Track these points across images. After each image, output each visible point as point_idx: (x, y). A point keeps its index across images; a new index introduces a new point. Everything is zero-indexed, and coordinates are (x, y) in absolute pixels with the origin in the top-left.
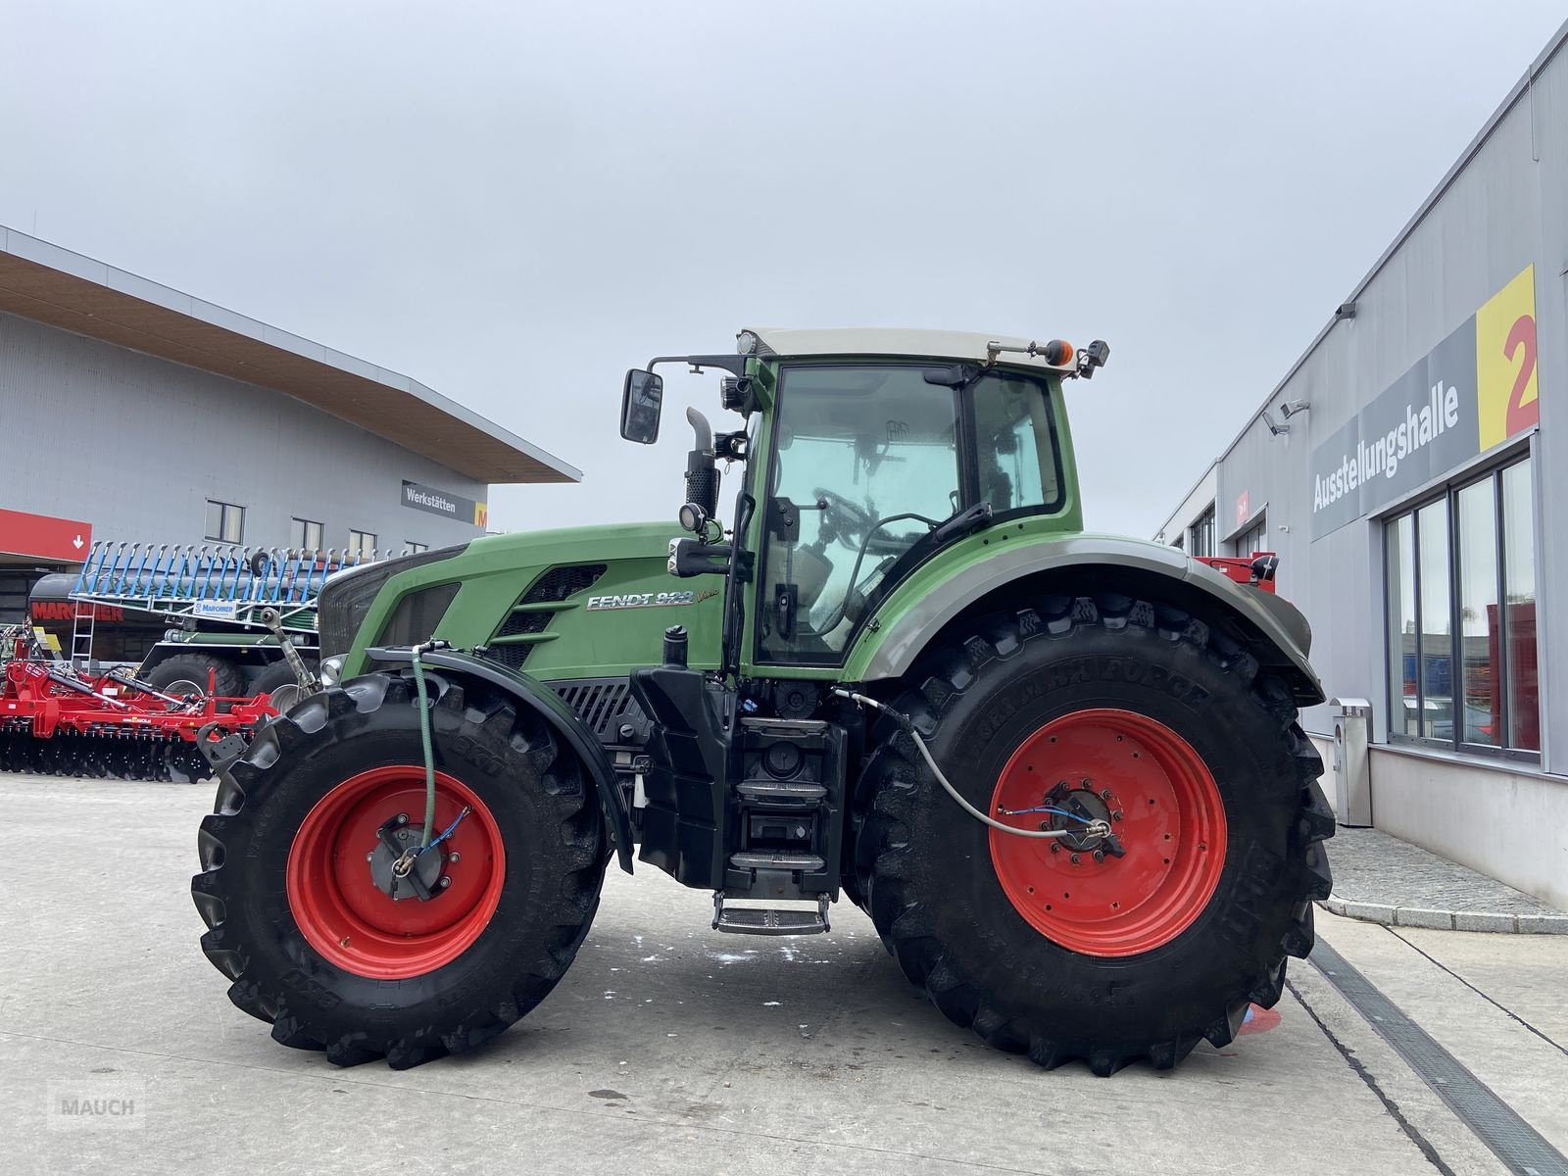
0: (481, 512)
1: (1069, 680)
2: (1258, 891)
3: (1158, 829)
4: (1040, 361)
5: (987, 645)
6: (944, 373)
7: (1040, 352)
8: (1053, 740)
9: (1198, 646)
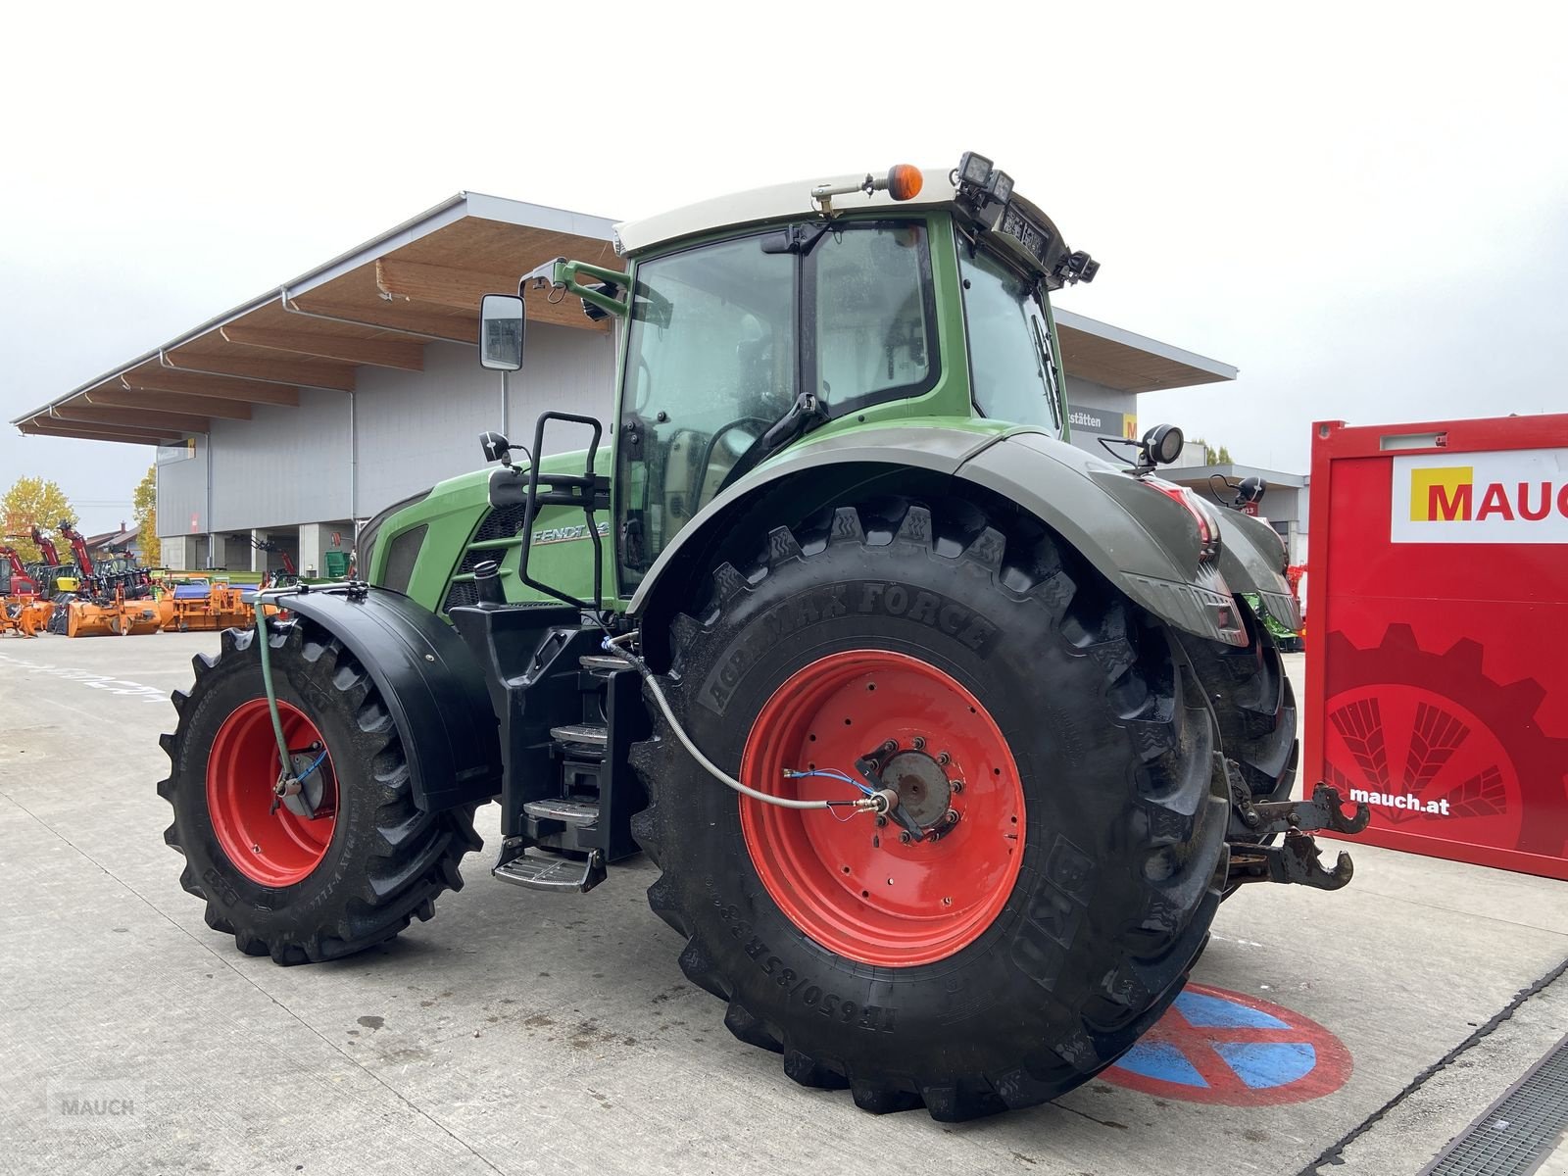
0: (1129, 424)
1: (820, 614)
2: (1064, 906)
3: (1005, 808)
4: (884, 198)
5: (737, 573)
6: (780, 239)
7: (880, 187)
8: (872, 688)
9: (989, 563)
